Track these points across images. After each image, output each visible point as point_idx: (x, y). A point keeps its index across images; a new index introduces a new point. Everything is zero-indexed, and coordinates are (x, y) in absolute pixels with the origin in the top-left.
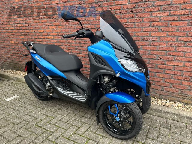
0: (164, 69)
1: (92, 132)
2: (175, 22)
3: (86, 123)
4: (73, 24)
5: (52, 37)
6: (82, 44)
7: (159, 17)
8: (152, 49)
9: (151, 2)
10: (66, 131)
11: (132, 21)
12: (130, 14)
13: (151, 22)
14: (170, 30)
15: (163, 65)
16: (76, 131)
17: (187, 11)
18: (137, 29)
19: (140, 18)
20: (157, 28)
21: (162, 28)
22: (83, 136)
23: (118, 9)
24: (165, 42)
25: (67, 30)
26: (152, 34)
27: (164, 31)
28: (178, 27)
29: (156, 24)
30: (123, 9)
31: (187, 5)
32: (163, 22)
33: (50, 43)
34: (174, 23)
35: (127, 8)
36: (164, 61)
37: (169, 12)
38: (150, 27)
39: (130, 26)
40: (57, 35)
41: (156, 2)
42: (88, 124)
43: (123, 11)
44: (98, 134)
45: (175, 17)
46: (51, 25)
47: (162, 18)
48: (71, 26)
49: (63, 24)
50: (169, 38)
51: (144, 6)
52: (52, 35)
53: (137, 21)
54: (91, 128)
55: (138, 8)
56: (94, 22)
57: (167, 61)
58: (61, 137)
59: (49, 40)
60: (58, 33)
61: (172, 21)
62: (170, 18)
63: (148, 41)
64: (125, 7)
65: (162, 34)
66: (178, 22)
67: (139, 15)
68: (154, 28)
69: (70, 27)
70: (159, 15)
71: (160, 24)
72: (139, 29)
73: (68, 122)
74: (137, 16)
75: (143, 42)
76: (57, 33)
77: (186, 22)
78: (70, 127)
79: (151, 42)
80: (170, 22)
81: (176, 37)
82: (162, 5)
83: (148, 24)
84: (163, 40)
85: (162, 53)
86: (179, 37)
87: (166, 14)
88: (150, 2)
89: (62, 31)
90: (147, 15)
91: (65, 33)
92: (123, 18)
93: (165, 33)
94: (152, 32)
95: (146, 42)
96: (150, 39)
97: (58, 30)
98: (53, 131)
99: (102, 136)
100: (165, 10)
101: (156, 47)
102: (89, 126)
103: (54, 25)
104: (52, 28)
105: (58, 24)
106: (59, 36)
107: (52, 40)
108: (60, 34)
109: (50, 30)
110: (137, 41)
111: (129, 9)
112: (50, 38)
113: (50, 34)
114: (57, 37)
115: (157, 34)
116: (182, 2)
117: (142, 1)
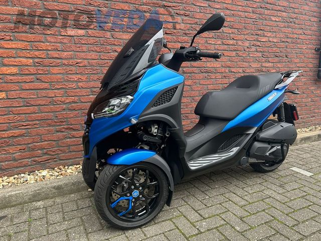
4: (83, 43)
5: (14, 70)
7: (213, 45)
8: (209, 83)
12: (184, 38)
13: (206, 51)
17: (235, 41)
23: (169, 27)
24: (220, 74)
25: (66, 53)
27: (218, 61)
28: (229, 57)
31: (234, 35)
33: (3, 84)
34: (226, 53)
35: (180, 29)
37: (221, 40)
40: (32, 64)
43: (175, 31)
45: (226, 46)
46: (8, 38)
47: (216, 46)
48: (78, 45)
49: (52, 40)
50: (223, 69)
52: (11, 63)
55: (192, 30)
60: (36, 60)
61: (224, 50)
62: (222, 47)
63: (204, 74)
64: (178, 26)
65: (217, 65)
66: (229, 52)
69: (74, 48)
70: (213, 43)
75: (200, 75)
76: (31, 61)
77: (234, 53)
79: (207, 74)
84: (219, 72)
85: (218, 86)
86: (230, 69)
87: (219, 42)
89: (49, 56)
90: (202, 41)
91: (59, 61)
92: (175, 42)
94: (208, 63)
95: (203, 74)
96: (206, 71)
97: (37, 53)
101: (213, 80)
103: (21, 39)
104: (14, 46)
105: (38, 39)
106: (39, 68)
107: (12, 78)
108: (41, 63)
109: (7, 51)
110: (193, 74)
111: (182, 30)
112: (5, 73)
113: (6, 61)
114: (32, 70)
115: (212, 66)
116: (230, 32)
117: (196, 23)
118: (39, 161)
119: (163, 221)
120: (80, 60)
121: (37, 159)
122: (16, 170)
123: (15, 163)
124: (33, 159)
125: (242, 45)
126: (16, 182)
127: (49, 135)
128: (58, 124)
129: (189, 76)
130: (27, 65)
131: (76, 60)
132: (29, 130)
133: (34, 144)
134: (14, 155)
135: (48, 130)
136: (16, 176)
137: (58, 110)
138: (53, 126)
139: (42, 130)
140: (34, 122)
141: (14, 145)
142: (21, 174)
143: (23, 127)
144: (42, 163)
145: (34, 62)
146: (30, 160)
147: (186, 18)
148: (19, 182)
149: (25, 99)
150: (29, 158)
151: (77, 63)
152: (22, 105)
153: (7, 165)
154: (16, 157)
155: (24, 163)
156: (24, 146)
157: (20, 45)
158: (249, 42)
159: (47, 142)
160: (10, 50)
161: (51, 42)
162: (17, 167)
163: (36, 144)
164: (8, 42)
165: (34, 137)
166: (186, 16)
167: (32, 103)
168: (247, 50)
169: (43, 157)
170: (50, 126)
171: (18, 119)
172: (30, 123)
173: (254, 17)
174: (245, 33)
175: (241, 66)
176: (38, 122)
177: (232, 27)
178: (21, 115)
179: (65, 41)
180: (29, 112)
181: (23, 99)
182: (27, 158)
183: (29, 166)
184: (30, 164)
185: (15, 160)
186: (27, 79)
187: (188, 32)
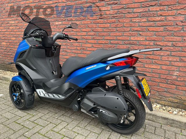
0: (143, 71)
1: (68, 129)
2: (152, 27)
3: (65, 121)
4: (61, 27)
6: (68, 46)
7: (138, 23)
9: (131, 9)
10: (43, 128)
11: (114, 26)
12: (112, 20)
13: (131, 28)
14: (148, 35)
15: (142, 68)
16: (53, 128)
17: (163, 17)
18: (118, 34)
19: (121, 24)
20: (136, 32)
21: (141, 33)
22: (59, 133)
24: (143, 46)
26: (132, 38)
27: (142, 36)
28: (155, 32)
29: (136, 29)
30: (106, 15)
31: (163, 12)
32: (141, 27)
34: (151, 29)
35: (109, 14)
36: (143, 64)
37: (147, 18)
38: (130, 32)
39: (112, 31)
41: (135, 9)
42: (66, 122)
44: (74, 132)
45: (152, 23)
47: (140, 24)
50: (147, 42)
51: (125, 12)
53: (118, 26)
54: (68, 126)
55: (119, 14)
56: (80, 26)
57: (145, 64)
58: (37, 134)
62: (148, 24)
63: (128, 45)
64: (108, 12)
65: (141, 38)
66: (155, 27)
68: (133, 33)
70: (138, 21)
71: (138, 29)
72: (120, 34)
73: (47, 120)
74: (119, 21)
75: (124, 46)
77: (162, 28)
78: (48, 125)
79: (131, 45)
80: (148, 27)
81: (153, 42)
82: (140, 12)
83: (129, 29)
84: (142, 44)
85: (141, 56)
86: (155, 42)
87: (144, 20)
88: (129, 9)
90: (127, 21)
92: (106, 23)
93: (143, 38)
94: (132, 37)
95: (126, 45)
96: (130, 43)
98: (31, 128)
99: (78, 134)
100: (143, 16)
102: (66, 124)
110: (118, 45)
111: (111, 14)
115: (136, 39)
116: (158, 9)
117: (123, 8)
125: (174, 19)
129: (115, 46)
158: (184, 16)
166: (115, 4)
168: (181, 24)
174: (179, 8)
175: (170, 40)
187: (116, 15)
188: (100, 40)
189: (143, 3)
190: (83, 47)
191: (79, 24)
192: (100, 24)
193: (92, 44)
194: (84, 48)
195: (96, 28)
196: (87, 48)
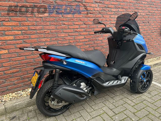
4: (48, 20)
5: (12, 38)
9: (110, 8)
11: (100, 20)
12: (99, 15)
13: (110, 21)
18: (103, 26)
19: (105, 18)
23: (92, 10)
25: (38, 27)
29: (112, 22)
33: (6, 46)
35: (97, 10)
37: (118, 15)
38: (110, 25)
40: (21, 34)
41: (112, 9)
43: (95, 12)
46: (7, 20)
48: (45, 22)
49: (31, 20)
51: (107, 10)
52: (9, 34)
53: (103, 20)
55: (103, 11)
56: (72, 19)
59: (5, 41)
60: (23, 31)
64: (96, 9)
67: (104, 16)
68: (112, 25)
69: (43, 24)
70: (113, 17)
74: (103, 16)
76: (20, 32)
82: (115, 11)
90: (108, 16)
91: (35, 31)
97: (23, 27)
100: (116, 14)
103: (14, 20)
104: (10, 24)
105: (23, 20)
106: (25, 35)
107: (10, 42)
108: (26, 33)
109: (7, 27)
111: (98, 11)
112: (7, 39)
113: (7, 33)
114: (21, 37)
116: (122, 11)
117: (105, 7)
118: (27, 84)
119: (96, 116)
120: (46, 30)
121: (26, 83)
122: (16, 89)
123: (15, 86)
124: (24, 83)
126: (17, 96)
127: (32, 71)
128: (36, 64)
129: (101, 36)
130: (18, 35)
131: (44, 30)
132: (21, 69)
133: (24, 76)
134: (14, 82)
135: (31, 68)
136: (16, 93)
137: (35, 57)
138: (33, 66)
139: (28, 68)
140: (23, 65)
141: (14, 77)
142: (18, 91)
143: (18, 68)
144: (28, 85)
145: (22, 33)
146: (22, 84)
147: (100, 4)
148: (18, 96)
149: (18, 53)
150: (22, 83)
151: (44, 32)
152: (17, 56)
153: (11, 87)
154: (15, 83)
155: (19, 86)
156: (19, 77)
157: (13, 23)
159: (30, 74)
160: (8, 27)
161: (30, 21)
162: (16, 88)
163: (25, 76)
164: (7, 22)
165: (24, 72)
167: (22, 54)
169: (29, 82)
170: (32, 66)
171: (15, 63)
172: (22, 65)
173: (134, 2)
176: (25, 64)
177: (123, 8)
178: (17, 61)
179: (38, 20)
180: (21, 59)
181: (17, 53)
182: (21, 83)
183: (22, 87)
184: (22, 86)
185: (15, 84)
186: (18, 42)
187: (101, 12)
188: (90, 32)
189: (116, 5)
190: (75, 39)
191: (71, 17)
192: (90, 18)
193: (84, 36)
194: (77, 40)
195: (87, 21)
196: (80, 40)
